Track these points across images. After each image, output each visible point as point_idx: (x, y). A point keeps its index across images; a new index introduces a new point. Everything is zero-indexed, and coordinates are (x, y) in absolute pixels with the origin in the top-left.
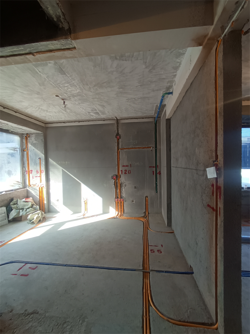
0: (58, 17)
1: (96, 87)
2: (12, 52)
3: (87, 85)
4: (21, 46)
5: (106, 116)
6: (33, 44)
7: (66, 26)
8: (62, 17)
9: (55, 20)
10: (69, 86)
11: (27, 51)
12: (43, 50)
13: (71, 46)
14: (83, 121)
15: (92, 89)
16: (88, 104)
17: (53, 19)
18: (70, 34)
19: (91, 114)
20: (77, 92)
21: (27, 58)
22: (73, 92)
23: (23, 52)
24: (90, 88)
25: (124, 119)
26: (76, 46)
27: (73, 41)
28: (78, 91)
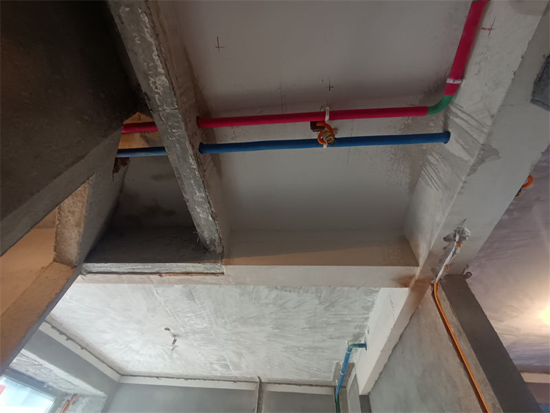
0: (213, 242)
1: (236, 323)
2: (133, 269)
3: (223, 318)
4: (150, 264)
5: (241, 372)
6: (167, 264)
7: (219, 250)
8: (217, 240)
9: (208, 243)
10: (193, 317)
11: (155, 271)
12: (177, 271)
13: (218, 271)
14: (195, 379)
15: (229, 325)
16: (214, 348)
17: (206, 242)
18: (222, 258)
19: (214, 366)
20: (203, 327)
21: (149, 278)
22: (196, 326)
23: (149, 271)
24: (226, 323)
25: (274, 383)
26: (225, 272)
27: (223, 267)
28: (205, 325)
